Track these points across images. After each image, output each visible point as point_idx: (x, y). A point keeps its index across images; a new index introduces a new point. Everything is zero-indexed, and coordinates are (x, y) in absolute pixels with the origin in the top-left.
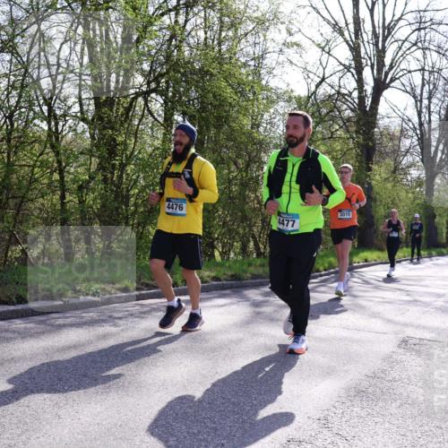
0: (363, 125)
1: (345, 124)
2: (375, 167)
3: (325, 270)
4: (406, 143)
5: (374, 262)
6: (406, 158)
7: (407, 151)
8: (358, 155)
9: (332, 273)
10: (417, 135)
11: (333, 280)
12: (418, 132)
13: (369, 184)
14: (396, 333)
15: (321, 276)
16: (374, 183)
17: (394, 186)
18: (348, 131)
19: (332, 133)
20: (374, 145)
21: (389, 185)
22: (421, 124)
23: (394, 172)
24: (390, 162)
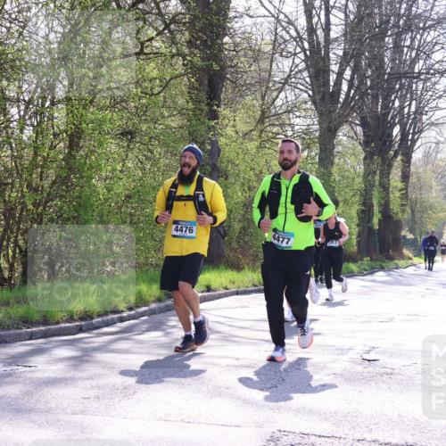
0: (201, 30)
1: (167, 26)
2: (224, 111)
3: (130, 309)
4: (283, 65)
5: (223, 291)
6: (282, 95)
7: (286, 81)
8: (191, 87)
9: (143, 314)
10: (304, 50)
11: (145, 327)
12: (306, 45)
13: (214, 143)
14: (259, 425)
15: (122, 320)
16: (222, 141)
17: (260, 147)
18: (173, 42)
19: (142, 44)
20: (223, 68)
21: (252, 146)
22: (311, 30)
23: (261, 120)
24: (252, 100)
